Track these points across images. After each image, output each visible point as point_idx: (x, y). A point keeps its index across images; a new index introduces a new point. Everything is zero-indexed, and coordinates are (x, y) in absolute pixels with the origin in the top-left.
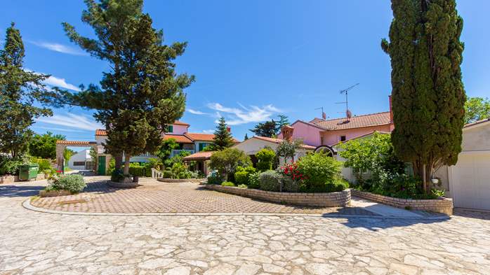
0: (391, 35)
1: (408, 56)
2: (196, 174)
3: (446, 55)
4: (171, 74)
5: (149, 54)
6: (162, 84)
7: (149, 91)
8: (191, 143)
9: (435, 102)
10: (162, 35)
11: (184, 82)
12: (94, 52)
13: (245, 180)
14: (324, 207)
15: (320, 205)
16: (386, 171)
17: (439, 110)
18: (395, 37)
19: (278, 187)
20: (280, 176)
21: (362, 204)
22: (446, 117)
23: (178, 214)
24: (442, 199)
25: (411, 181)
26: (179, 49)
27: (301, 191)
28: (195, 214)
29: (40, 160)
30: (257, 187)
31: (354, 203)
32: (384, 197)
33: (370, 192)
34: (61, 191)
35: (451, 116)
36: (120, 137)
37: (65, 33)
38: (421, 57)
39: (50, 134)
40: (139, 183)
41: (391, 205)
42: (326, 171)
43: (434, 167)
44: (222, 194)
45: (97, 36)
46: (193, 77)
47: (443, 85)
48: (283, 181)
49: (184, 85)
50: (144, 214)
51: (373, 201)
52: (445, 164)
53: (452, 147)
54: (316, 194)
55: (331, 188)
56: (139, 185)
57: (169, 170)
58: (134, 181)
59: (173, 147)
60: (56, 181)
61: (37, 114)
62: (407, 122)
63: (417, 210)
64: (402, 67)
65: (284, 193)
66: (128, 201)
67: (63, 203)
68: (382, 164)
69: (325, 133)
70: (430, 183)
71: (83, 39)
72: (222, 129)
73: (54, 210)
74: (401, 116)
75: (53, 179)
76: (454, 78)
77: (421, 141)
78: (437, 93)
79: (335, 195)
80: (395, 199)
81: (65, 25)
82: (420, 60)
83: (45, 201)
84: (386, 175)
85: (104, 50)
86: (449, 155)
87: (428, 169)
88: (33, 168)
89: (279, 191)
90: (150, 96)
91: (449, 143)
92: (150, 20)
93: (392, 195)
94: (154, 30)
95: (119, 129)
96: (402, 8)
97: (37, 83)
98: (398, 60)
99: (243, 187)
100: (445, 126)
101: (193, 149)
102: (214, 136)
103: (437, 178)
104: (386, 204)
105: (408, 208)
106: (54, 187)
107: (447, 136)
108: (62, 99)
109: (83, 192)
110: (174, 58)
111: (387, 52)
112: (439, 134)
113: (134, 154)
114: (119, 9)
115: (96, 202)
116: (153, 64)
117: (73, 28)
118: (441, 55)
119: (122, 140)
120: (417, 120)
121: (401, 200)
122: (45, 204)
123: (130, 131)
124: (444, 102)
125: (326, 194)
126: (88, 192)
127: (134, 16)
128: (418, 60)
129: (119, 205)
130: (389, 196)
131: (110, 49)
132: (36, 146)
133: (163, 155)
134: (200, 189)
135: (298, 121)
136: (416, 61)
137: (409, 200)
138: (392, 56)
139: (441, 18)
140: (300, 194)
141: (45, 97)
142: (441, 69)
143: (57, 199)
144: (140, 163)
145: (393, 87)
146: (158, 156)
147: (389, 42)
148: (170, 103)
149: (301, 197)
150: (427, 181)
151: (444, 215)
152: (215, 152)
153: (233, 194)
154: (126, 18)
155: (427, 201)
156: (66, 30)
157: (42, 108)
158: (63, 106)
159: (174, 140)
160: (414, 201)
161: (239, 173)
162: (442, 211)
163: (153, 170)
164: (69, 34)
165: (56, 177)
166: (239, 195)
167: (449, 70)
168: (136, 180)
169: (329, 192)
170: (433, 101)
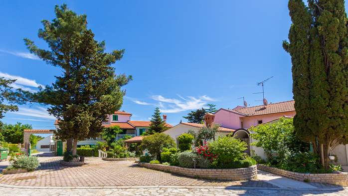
0: (290, 37)
1: (305, 54)
2: (133, 154)
3: (337, 52)
4: (111, 75)
5: (91, 61)
6: (103, 84)
7: (92, 90)
8: (132, 129)
9: (329, 92)
10: (104, 45)
11: (122, 81)
12: (49, 60)
13: (168, 159)
14: (231, 181)
15: (228, 179)
16: (290, 149)
17: (332, 98)
18: (293, 39)
19: (193, 164)
20: (195, 155)
21: (268, 178)
22: (338, 104)
23: (105, 187)
24: (338, 173)
25: (311, 158)
26: (118, 55)
27: (212, 167)
28: (118, 187)
29: (10, 145)
30: (177, 165)
31: (261, 177)
32: (287, 172)
33: (277, 167)
34: (19, 170)
35: (343, 103)
36: (68, 126)
37: (26, 47)
38: (315, 55)
39: (20, 124)
40: (85, 162)
41: (292, 179)
42: (232, 151)
43: (331, 146)
44: (150, 170)
45: (50, 48)
46: (131, 77)
47: (335, 77)
48: (197, 159)
49: (123, 83)
50: (77, 187)
51: (279, 175)
52: (340, 143)
53: (345, 129)
54: (224, 170)
55: (237, 165)
56: (85, 164)
57: (111, 151)
58: (81, 161)
59: (117, 132)
60: (15, 162)
61: (6, 110)
62: (306, 109)
63: (314, 183)
64: (299, 63)
65: (197, 170)
66: (70, 177)
67: (18, 179)
68: (288, 144)
69: (244, 119)
70: (328, 160)
71: (41, 51)
72: (157, 117)
73: (9, 184)
74: (300, 104)
75: (14, 160)
76: (344, 71)
77: (318, 124)
78: (330, 84)
79: (242, 170)
80: (296, 173)
81: (26, 40)
82: (315, 57)
83: (5, 178)
84: (290, 153)
85: (57, 59)
86: (342, 136)
87: (326, 148)
88: (4, 152)
89: (193, 168)
90: (92, 93)
91: (342, 126)
92: (93, 35)
93: (294, 170)
94: (96, 42)
95: (67, 120)
96: (298, 15)
97: (5, 86)
98: (296, 58)
99: (166, 165)
100: (338, 111)
101: (134, 134)
102: (150, 123)
103: (334, 155)
104: (288, 178)
105: (306, 181)
106: (14, 166)
107: (340, 119)
108: (25, 97)
109: (37, 170)
110: (114, 62)
111: (288, 51)
112: (333, 118)
113: (80, 139)
114: (67, 27)
115: (44, 178)
116: (95, 68)
117: (32, 43)
118: (333, 52)
119: (69, 129)
120: (313, 107)
121: (300, 174)
122: (4, 180)
123: (77, 121)
124: (336, 91)
125: (233, 170)
126: (42, 170)
127: (80, 31)
128: (313, 57)
129: (60, 180)
130: (291, 170)
131: (61, 57)
132: (9, 134)
133: (109, 139)
134: (134, 166)
135: (221, 109)
136: (311, 58)
137: (307, 175)
138: (291, 54)
139: (331, 21)
140: (210, 170)
141: (11, 96)
142: (333, 64)
143: (15, 176)
144: (90, 146)
145: (294, 80)
146: (105, 139)
147: (289, 43)
148: (109, 98)
149: (211, 172)
150: (325, 158)
151: (339, 186)
152: (146, 136)
153: (158, 170)
154: (73, 33)
155: (324, 174)
156: (27, 45)
157: (9, 105)
158: (25, 103)
159: (119, 127)
160: (312, 175)
161: (164, 153)
162: (337, 183)
163: (100, 151)
164: (29, 48)
165: (16, 159)
166: (163, 171)
167: (340, 64)
168: (82, 160)
169: (235, 168)
170: (327, 90)
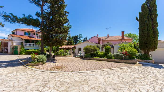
57: (58, 52)
89: (123, 59)
99: (105, 58)
106: (38, 61)
